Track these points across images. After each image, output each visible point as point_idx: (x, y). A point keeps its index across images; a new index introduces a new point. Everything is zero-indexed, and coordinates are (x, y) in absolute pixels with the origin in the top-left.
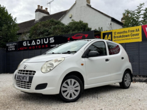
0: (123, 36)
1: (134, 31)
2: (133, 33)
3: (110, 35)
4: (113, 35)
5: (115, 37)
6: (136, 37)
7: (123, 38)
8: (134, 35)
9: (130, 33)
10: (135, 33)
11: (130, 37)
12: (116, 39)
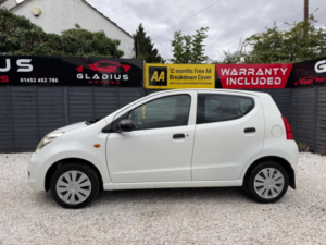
0: (186, 78)
1: (203, 71)
2: (202, 75)
3: (163, 73)
4: (169, 74)
5: (171, 77)
6: (206, 81)
7: (186, 81)
8: (202, 78)
9: (196, 75)
10: (205, 74)
11: (197, 81)
12: (174, 80)
